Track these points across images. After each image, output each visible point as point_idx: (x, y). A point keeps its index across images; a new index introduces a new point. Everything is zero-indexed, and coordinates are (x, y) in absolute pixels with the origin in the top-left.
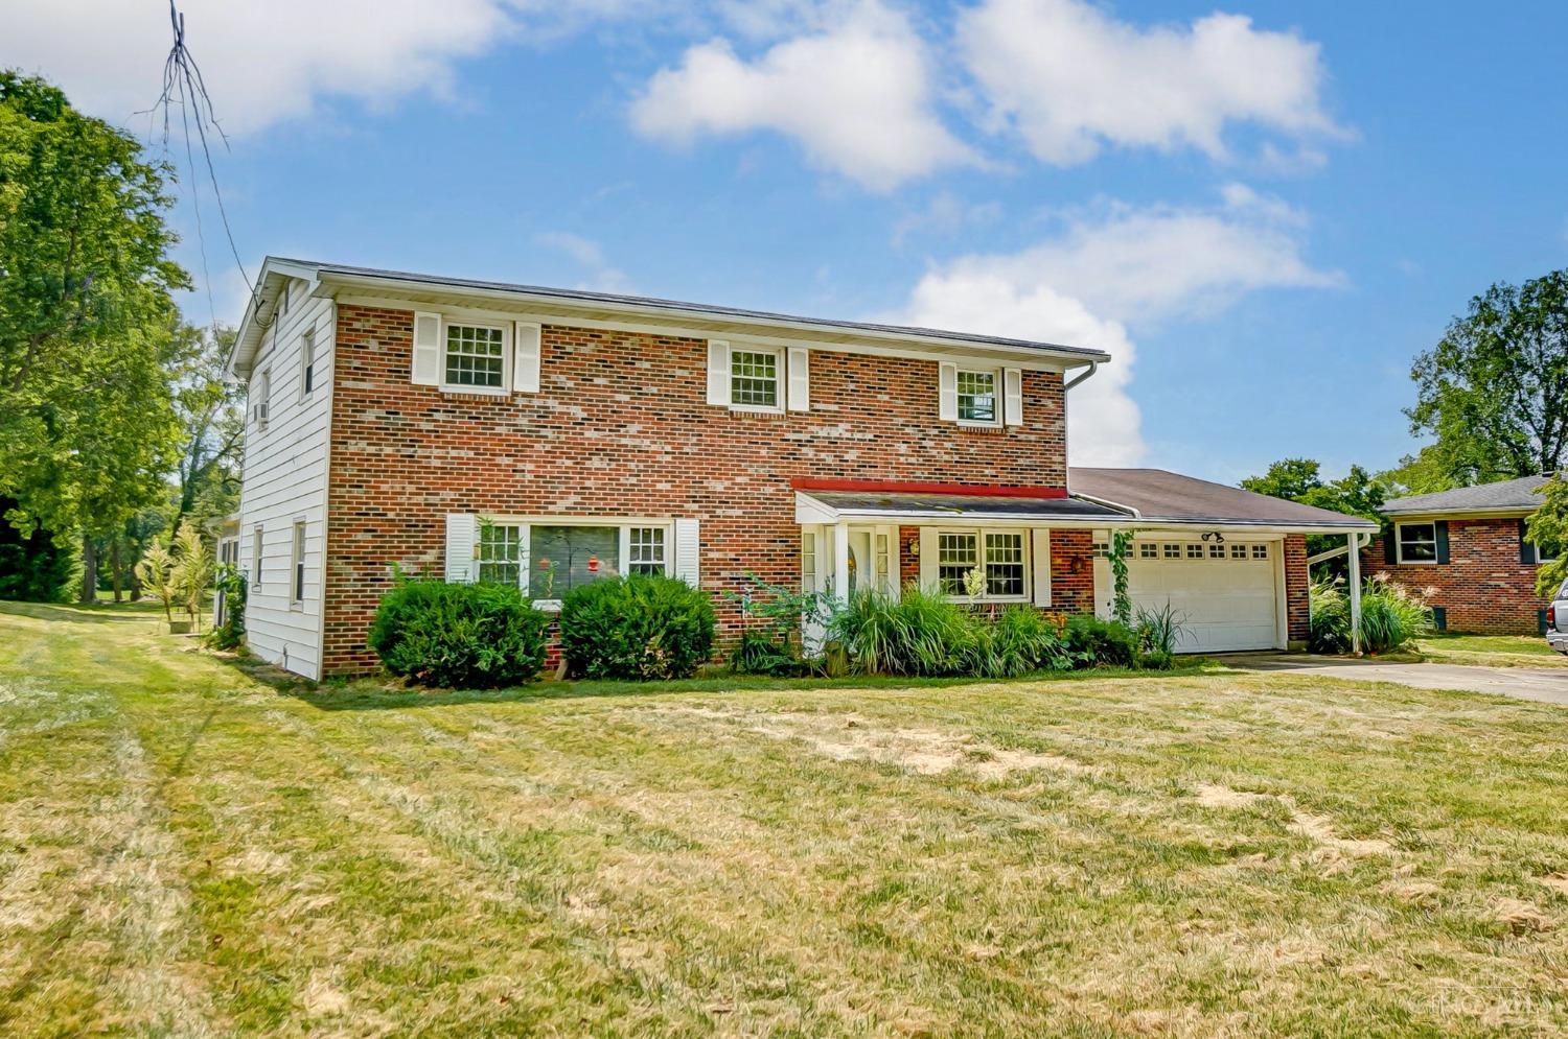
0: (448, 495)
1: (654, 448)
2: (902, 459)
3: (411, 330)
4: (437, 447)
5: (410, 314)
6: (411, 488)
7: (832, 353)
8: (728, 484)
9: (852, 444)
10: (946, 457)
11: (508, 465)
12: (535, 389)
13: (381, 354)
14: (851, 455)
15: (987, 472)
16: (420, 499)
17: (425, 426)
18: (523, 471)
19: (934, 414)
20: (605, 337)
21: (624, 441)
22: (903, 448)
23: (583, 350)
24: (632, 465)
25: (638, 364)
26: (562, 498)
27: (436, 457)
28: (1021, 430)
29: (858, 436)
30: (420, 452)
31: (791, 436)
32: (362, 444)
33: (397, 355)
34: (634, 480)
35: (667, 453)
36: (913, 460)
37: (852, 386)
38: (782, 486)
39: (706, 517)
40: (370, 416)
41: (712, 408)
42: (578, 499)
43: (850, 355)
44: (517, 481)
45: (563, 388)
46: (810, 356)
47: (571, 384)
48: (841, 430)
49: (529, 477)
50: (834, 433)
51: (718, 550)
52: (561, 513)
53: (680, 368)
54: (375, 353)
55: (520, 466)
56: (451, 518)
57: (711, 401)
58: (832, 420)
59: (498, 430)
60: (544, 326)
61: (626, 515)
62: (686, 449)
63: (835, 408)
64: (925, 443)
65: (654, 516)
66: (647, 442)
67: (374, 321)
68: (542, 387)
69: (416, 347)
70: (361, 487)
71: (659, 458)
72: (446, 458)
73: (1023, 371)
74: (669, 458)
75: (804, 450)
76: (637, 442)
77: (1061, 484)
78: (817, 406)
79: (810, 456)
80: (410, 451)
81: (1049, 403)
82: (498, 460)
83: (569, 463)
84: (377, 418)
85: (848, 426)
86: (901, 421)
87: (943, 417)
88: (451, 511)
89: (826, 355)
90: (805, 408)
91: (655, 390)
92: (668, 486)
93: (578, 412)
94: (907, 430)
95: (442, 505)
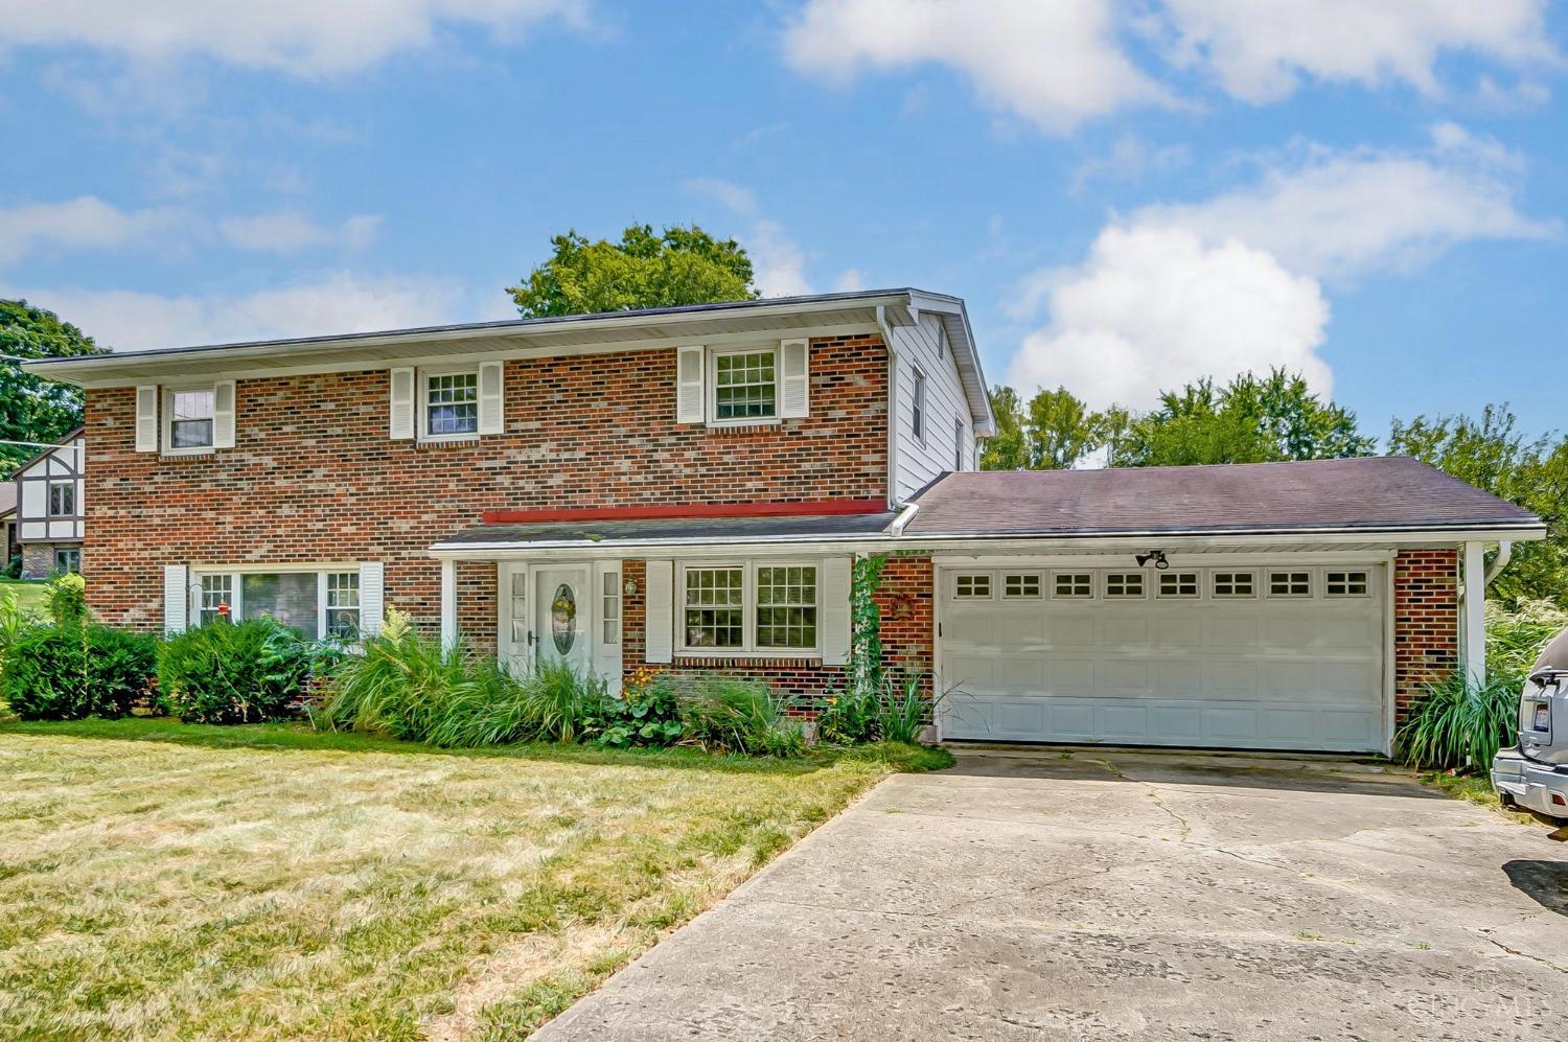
0: (167, 549)
1: (340, 490)
2: (624, 479)
3: (134, 404)
4: (157, 507)
5: (133, 389)
6: (139, 545)
7: (534, 360)
8: (413, 523)
9: (559, 466)
10: (688, 471)
11: (212, 519)
12: (232, 444)
13: (115, 429)
14: (557, 480)
15: (749, 485)
16: (145, 554)
17: (148, 488)
18: (224, 523)
19: (669, 416)
20: (292, 383)
21: (311, 487)
22: (625, 465)
23: (273, 399)
24: (318, 511)
25: (323, 406)
26: (257, 547)
27: (157, 516)
28: (808, 423)
29: (566, 455)
30: (145, 512)
31: (484, 464)
32: (105, 508)
33: (127, 428)
34: (320, 525)
35: (351, 495)
36: (639, 478)
37: (559, 397)
38: (473, 521)
39: (391, 559)
40: (109, 484)
41: (396, 442)
42: (271, 546)
43: (556, 359)
44: (220, 533)
45: (256, 440)
46: (506, 368)
47: (263, 435)
48: (545, 451)
49: (229, 528)
50: (535, 455)
51: (404, 594)
52: (256, 562)
53: (364, 404)
54: (110, 429)
55: (222, 519)
56: (168, 568)
57: (394, 436)
58: (532, 440)
59: (204, 486)
60: (238, 382)
61: (314, 560)
62: (371, 489)
63: (537, 425)
64: (656, 456)
65: (340, 560)
66: (332, 485)
67: (110, 401)
68: (237, 441)
69: (138, 418)
70: (104, 545)
71: (343, 500)
72: (164, 516)
73: (811, 340)
74: (353, 500)
75: (499, 479)
76: (323, 486)
77: (875, 492)
78: (514, 426)
79: (506, 485)
80: (137, 512)
81: (860, 381)
82: (205, 515)
83: (262, 512)
84: (115, 485)
85: (554, 445)
86: (623, 431)
87: (683, 418)
88: (170, 563)
89: (523, 365)
90: (500, 430)
91: (339, 431)
92: (353, 529)
93: (268, 461)
94: (631, 441)
95: (163, 558)
